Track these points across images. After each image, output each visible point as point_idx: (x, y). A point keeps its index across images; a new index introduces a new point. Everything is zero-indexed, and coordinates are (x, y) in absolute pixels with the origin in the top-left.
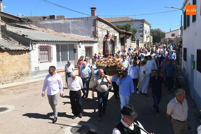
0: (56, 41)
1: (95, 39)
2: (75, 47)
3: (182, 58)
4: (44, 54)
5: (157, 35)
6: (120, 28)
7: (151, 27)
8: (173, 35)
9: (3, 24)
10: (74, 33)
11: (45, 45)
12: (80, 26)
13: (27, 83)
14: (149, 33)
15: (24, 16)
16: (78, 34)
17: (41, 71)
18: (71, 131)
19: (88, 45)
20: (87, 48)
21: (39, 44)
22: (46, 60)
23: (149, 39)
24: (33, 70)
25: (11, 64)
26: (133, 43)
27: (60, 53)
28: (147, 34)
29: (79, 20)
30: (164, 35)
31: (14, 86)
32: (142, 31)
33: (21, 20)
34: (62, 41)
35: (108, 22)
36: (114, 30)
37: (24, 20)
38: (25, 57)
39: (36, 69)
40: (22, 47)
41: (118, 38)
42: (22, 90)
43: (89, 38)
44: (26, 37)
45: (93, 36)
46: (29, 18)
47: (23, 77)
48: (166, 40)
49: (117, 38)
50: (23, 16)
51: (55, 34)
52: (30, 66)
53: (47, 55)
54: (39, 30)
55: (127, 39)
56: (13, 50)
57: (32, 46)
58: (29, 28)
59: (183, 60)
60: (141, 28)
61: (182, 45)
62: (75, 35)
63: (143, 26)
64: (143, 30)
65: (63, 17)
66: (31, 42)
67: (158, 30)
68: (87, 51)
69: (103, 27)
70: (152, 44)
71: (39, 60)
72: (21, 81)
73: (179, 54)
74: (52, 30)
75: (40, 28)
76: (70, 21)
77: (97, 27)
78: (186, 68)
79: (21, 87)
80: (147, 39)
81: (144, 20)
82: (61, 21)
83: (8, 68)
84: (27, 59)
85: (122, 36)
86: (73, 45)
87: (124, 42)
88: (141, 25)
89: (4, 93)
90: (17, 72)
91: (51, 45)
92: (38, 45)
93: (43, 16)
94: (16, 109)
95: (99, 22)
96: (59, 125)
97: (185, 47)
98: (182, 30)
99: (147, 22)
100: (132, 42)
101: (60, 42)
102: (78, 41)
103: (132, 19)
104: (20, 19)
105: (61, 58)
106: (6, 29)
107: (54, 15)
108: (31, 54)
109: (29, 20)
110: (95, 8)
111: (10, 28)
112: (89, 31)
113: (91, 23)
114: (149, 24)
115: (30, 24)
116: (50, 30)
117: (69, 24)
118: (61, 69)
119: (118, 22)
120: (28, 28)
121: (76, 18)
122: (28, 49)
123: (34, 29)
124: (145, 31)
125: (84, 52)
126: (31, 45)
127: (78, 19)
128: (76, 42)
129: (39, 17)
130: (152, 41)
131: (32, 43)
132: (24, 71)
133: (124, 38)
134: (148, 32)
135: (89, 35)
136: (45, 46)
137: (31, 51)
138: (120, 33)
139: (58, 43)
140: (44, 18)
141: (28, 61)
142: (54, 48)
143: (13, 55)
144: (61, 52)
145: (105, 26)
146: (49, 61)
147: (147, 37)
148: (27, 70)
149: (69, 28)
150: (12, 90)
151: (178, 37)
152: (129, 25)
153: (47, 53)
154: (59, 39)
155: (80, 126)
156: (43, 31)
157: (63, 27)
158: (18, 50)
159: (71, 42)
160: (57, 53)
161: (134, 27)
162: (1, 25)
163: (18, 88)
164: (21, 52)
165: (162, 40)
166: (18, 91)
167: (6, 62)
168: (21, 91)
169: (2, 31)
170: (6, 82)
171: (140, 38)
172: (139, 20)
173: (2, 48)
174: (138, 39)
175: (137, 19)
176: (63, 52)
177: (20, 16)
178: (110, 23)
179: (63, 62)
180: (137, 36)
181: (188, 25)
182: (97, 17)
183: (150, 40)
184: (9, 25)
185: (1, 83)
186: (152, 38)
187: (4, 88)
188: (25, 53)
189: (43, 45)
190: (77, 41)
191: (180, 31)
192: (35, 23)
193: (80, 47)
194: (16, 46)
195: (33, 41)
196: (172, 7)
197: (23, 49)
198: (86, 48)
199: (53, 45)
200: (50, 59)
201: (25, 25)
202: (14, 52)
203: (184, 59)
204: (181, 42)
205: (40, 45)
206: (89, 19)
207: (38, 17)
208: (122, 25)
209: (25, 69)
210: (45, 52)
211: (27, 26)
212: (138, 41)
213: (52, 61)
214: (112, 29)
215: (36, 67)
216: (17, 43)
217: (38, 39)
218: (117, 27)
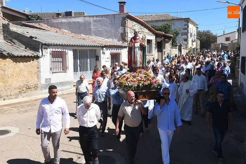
0: (72, 46)
1: (123, 43)
2: (97, 54)
3: (240, 70)
4: (57, 62)
5: (206, 39)
6: (157, 29)
7: (198, 28)
8: (228, 39)
9: (6, 22)
10: (96, 34)
11: (58, 50)
12: (105, 26)
13: (34, 99)
14: (195, 36)
15: (32, 12)
16: (102, 37)
19: (114, 51)
20: (113, 55)
21: (51, 49)
22: (60, 70)
23: (194, 43)
24: (43, 82)
25: (15, 74)
26: (174, 50)
27: (78, 60)
28: (193, 38)
29: (103, 18)
30: (215, 38)
31: (19, 103)
32: (187, 34)
33: (28, 18)
34: (81, 45)
35: (142, 21)
36: (149, 32)
37: (32, 17)
38: (33, 66)
39: (47, 81)
40: (29, 53)
41: (155, 43)
42: (29, 108)
43: (116, 42)
44: (35, 39)
45: (121, 39)
46: (38, 15)
47: (30, 92)
48: (217, 46)
49: (153, 43)
50: (31, 12)
51: (71, 36)
52: (39, 77)
53: (61, 63)
54: (50, 30)
55: (166, 44)
56: (18, 56)
57: (42, 51)
58: (39, 28)
59: (240, 73)
60: (184, 29)
61: (240, 52)
62: (98, 37)
63: (188, 27)
64: (188, 32)
65: (82, 14)
66: (41, 46)
67: (208, 32)
68: (113, 59)
70: (199, 51)
71: (51, 69)
72: (28, 96)
73: (235, 64)
74: (68, 31)
75: (53, 28)
76: (91, 19)
77: (126, 28)
78: (244, 83)
79: (28, 104)
80: (193, 44)
81: (189, 19)
82: (80, 20)
83: (10, 79)
84: (36, 68)
85: (159, 40)
86: (95, 50)
87: (162, 48)
88: (185, 25)
89: (6, 111)
90: (22, 85)
91: (67, 51)
92: (49, 50)
93: (57, 12)
94: (20, 133)
95: (129, 21)
96: (76, 154)
97: (244, 56)
98: (240, 33)
99: (193, 22)
100: (172, 48)
101: (78, 46)
102: (102, 45)
103: (173, 17)
104: (27, 16)
105: (79, 68)
106: (9, 28)
107: (71, 12)
108: (41, 62)
109: (38, 18)
110: (124, 3)
111: (14, 28)
112: (116, 33)
113: (119, 21)
114: (195, 24)
115: (39, 22)
116: (65, 31)
117: (90, 23)
119: (155, 21)
120: (36, 28)
121: (100, 15)
122: (37, 55)
123: (45, 30)
124: (190, 34)
125: (110, 60)
126: (40, 50)
127: (102, 16)
128: (98, 47)
129: (52, 14)
130: (199, 47)
131: (42, 47)
132: (32, 83)
133: (162, 42)
134: (193, 34)
135: (116, 37)
136: (59, 52)
137: (40, 58)
138: (157, 36)
139: (75, 48)
140: (58, 15)
141: (37, 70)
142: (70, 54)
143: (18, 63)
144: (80, 60)
145: (137, 26)
146: (63, 71)
147: (193, 41)
148: (36, 83)
149: (90, 28)
150: (15, 107)
151: (234, 42)
152: (169, 26)
153: (61, 61)
154: (77, 43)
156: (57, 32)
157: (82, 28)
158: (25, 57)
159: (93, 46)
160: (74, 60)
161: (176, 28)
162: (3, 24)
163: (23, 105)
164: (28, 59)
165: (213, 46)
166: (23, 109)
167: (9, 72)
168: (26, 109)
169: (4, 31)
170: (9, 97)
171: (183, 42)
172: (183, 18)
173: (5, 53)
174: (181, 44)
175: (179, 17)
176: (82, 60)
177: (27, 12)
178: (144, 22)
179: (82, 72)
180: (179, 40)
182: (127, 15)
183: (197, 46)
184: (13, 23)
185: (2, 98)
186: (199, 42)
187: (6, 105)
188: (33, 60)
189: (56, 50)
190: (100, 45)
192: (46, 22)
193: (104, 53)
194: (21, 51)
195: (43, 44)
196: (227, 2)
197: (30, 55)
198: (111, 55)
199: (69, 51)
200: (65, 69)
201: (33, 24)
202: (19, 59)
203: (242, 71)
204: (239, 49)
205: (52, 50)
206: (116, 16)
207: (50, 13)
208: (160, 24)
209: (33, 82)
210: (59, 59)
211: (36, 25)
212: (180, 47)
213: (67, 71)
214: (146, 30)
215: (47, 78)
216: (23, 47)
217: (50, 43)
218: (153, 27)
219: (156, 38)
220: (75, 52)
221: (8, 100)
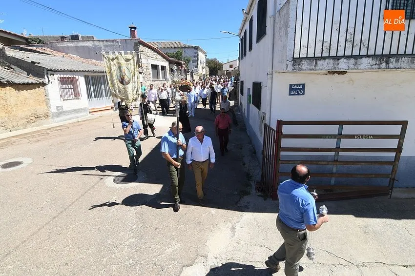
0: (83, 71)
3: (240, 92)
4: (67, 88)
5: (214, 66)
6: (169, 56)
7: (207, 56)
8: (231, 67)
11: (67, 76)
13: (46, 128)
14: (205, 65)
15: (32, 35)
17: (66, 112)
18: (114, 181)
21: (58, 75)
22: (71, 97)
23: (204, 70)
24: (54, 110)
28: (202, 65)
29: (114, 43)
30: (221, 66)
31: (28, 134)
32: (197, 61)
33: (28, 41)
34: (92, 70)
35: (155, 47)
36: (163, 58)
37: (33, 40)
38: (40, 93)
39: (58, 109)
40: (33, 80)
42: (41, 137)
44: (38, 65)
46: (40, 38)
47: (39, 121)
48: (223, 72)
49: (167, 69)
50: (30, 35)
51: (81, 61)
52: (48, 105)
53: (72, 90)
54: (56, 55)
56: (19, 84)
57: (48, 77)
58: (41, 52)
60: (194, 57)
61: (239, 78)
63: (198, 55)
64: (198, 59)
65: (91, 38)
66: (45, 72)
67: (215, 59)
69: (148, 54)
71: (61, 96)
72: (38, 125)
74: (76, 56)
75: (59, 53)
76: (101, 44)
77: (139, 54)
78: (243, 103)
79: (39, 133)
80: (203, 70)
81: (198, 47)
82: (89, 44)
83: (14, 109)
84: (43, 96)
88: (195, 53)
89: (14, 142)
90: (30, 114)
91: (77, 76)
92: (57, 76)
93: (62, 35)
94: (34, 163)
95: (141, 46)
97: (242, 80)
98: (240, 61)
99: (202, 50)
101: (90, 72)
104: (26, 39)
105: (93, 94)
106: (5, 53)
107: (78, 35)
108: (48, 89)
109: (40, 42)
110: (135, 28)
111: (10, 52)
113: (131, 46)
114: (204, 52)
115: (42, 46)
116: (73, 55)
117: (100, 48)
118: (95, 109)
119: (167, 48)
120: (39, 52)
122: (42, 82)
123: (48, 54)
124: (200, 61)
126: (46, 77)
127: (113, 41)
129: (56, 37)
130: (208, 73)
131: (47, 73)
132: (41, 112)
134: (203, 62)
136: (68, 78)
137: (47, 84)
138: (170, 62)
139: (86, 74)
140: (63, 38)
141: (44, 98)
142: (81, 81)
143: (20, 91)
144: (93, 86)
145: (151, 53)
146: (76, 98)
147: (203, 68)
148: (45, 111)
150: (25, 138)
151: (236, 69)
152: (181, 53)
153: (72, 87)
154: (88, 68)
155: (126, 175)
156: (63, 57)
158: (28, 84)
160: (87, 86)
161: (187, 55)
163: (34, 135)
164: (32, 86)
165: (219, 72)
166: (35, 139)
167: (12, 101)
168: (38, 138)
170: (16, 128)
171: (194, 69)
172: (193, 47)
173: (3, 81)
174: (192, 70)
175: (190, 45)
176: (95, 86)
177: (26, 35)
178: (157, 48)
179: (97, 99)
180: (191, 66)
181: (245, 55)
182: (139, 40)
183: (206, 72)
184: (9, 48)
185: (8, 129)
186: (208, 69)
187: (13, 137)
188: (39, 88)
189: (65, 76)
191: (238, 61)
192: (49, 46)
194: (23, 78)
195: (49, 70)
196: (228, 32)
197: (34, 82)
199: (80, 77)
200: (77, 95)
201: (34, 48)
202: (22, 86)
203: (241, 94)
204: (239, 74)
205: (60, 76)
206: (127, 41)
207: (53, 37)
208: (172, 52)
209: (42, 109)
210: (69, 85)
211: (38, 49)
212: (192, 73)
213: (80, 97)
214: (159, 57)
215: (58, 106)
216: (25, 74)
217: (56, 68)
218: (166, 54)
219: (169, 64)
220: (86, 78)
221: (15, 131)
